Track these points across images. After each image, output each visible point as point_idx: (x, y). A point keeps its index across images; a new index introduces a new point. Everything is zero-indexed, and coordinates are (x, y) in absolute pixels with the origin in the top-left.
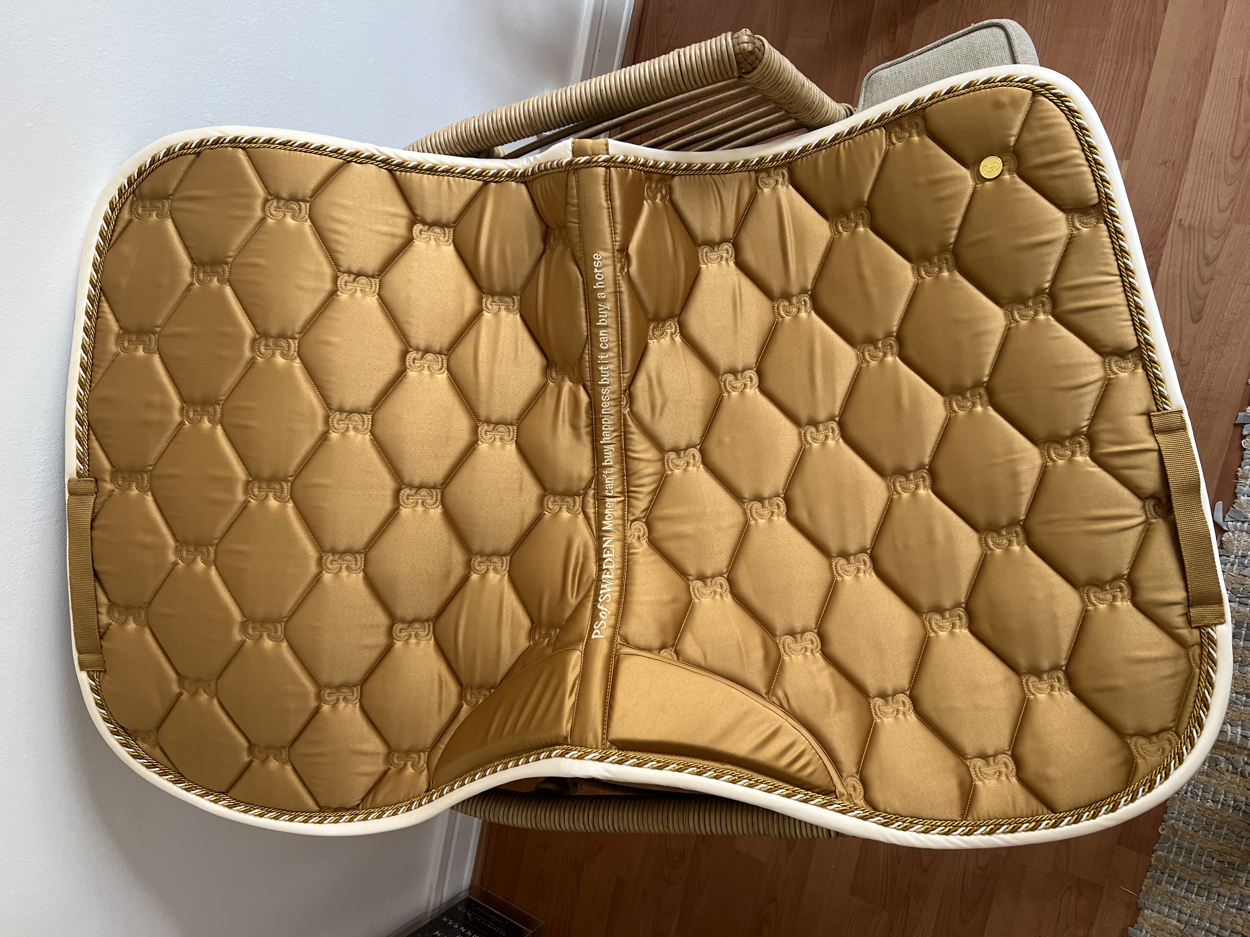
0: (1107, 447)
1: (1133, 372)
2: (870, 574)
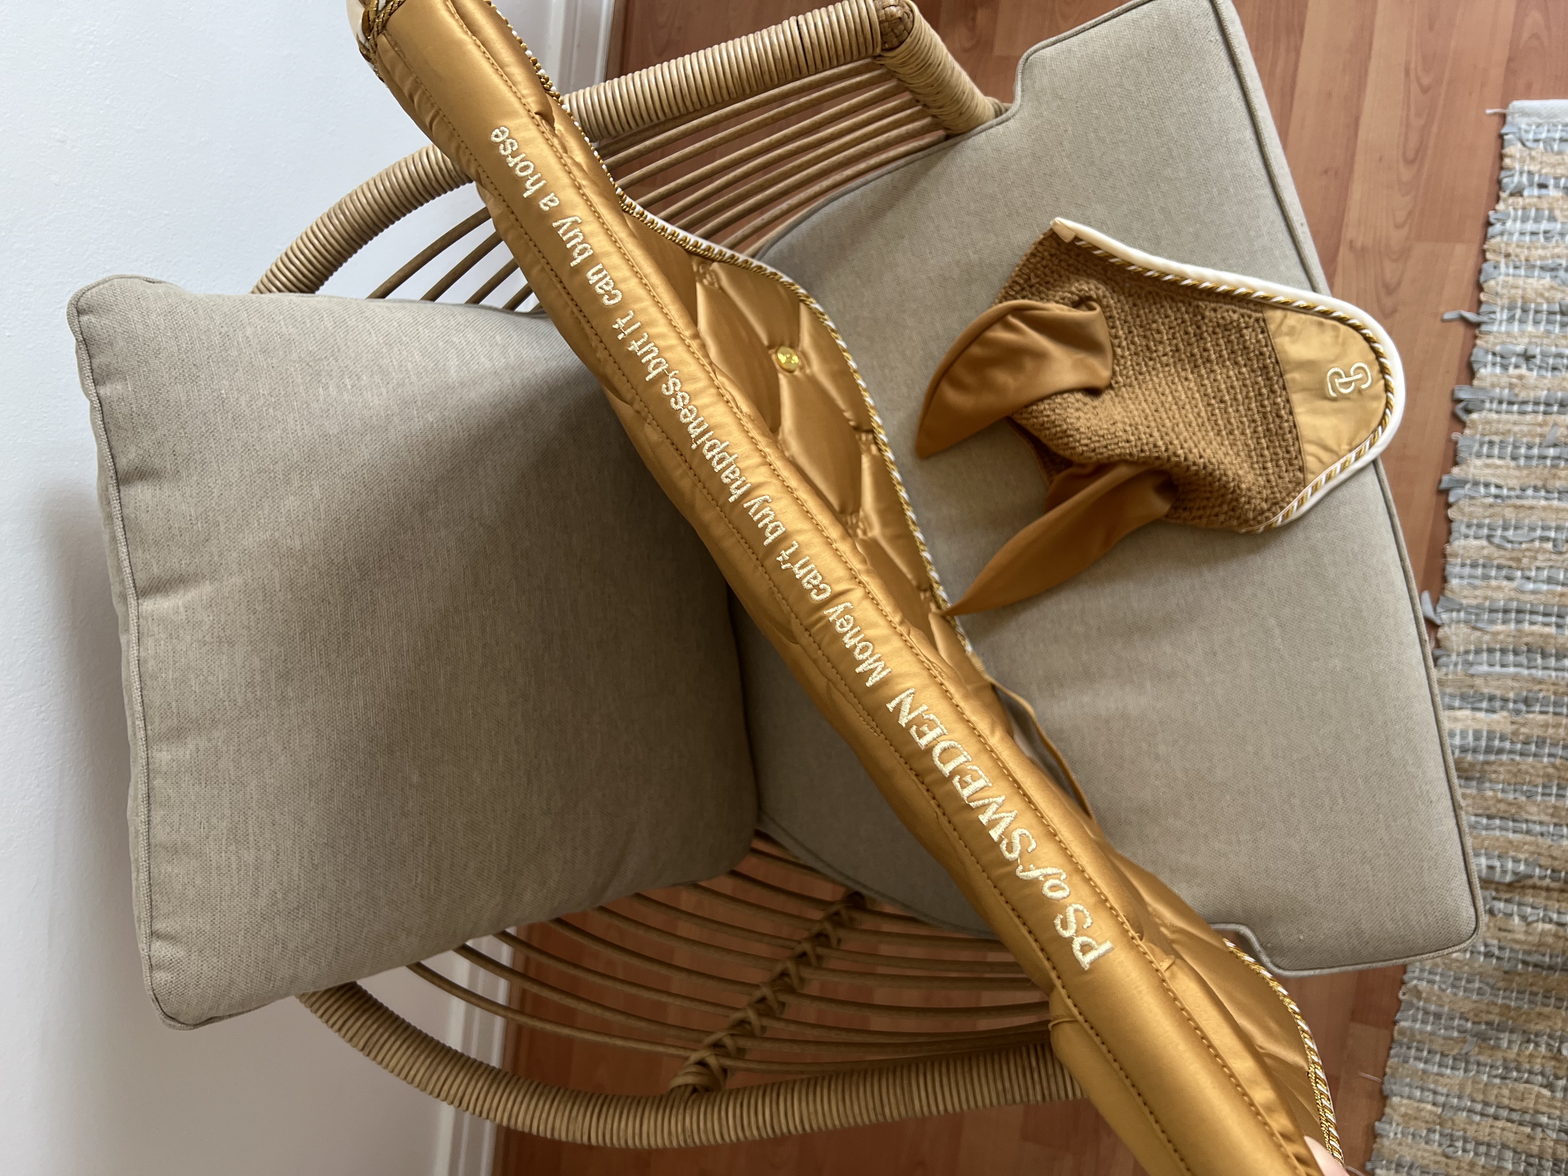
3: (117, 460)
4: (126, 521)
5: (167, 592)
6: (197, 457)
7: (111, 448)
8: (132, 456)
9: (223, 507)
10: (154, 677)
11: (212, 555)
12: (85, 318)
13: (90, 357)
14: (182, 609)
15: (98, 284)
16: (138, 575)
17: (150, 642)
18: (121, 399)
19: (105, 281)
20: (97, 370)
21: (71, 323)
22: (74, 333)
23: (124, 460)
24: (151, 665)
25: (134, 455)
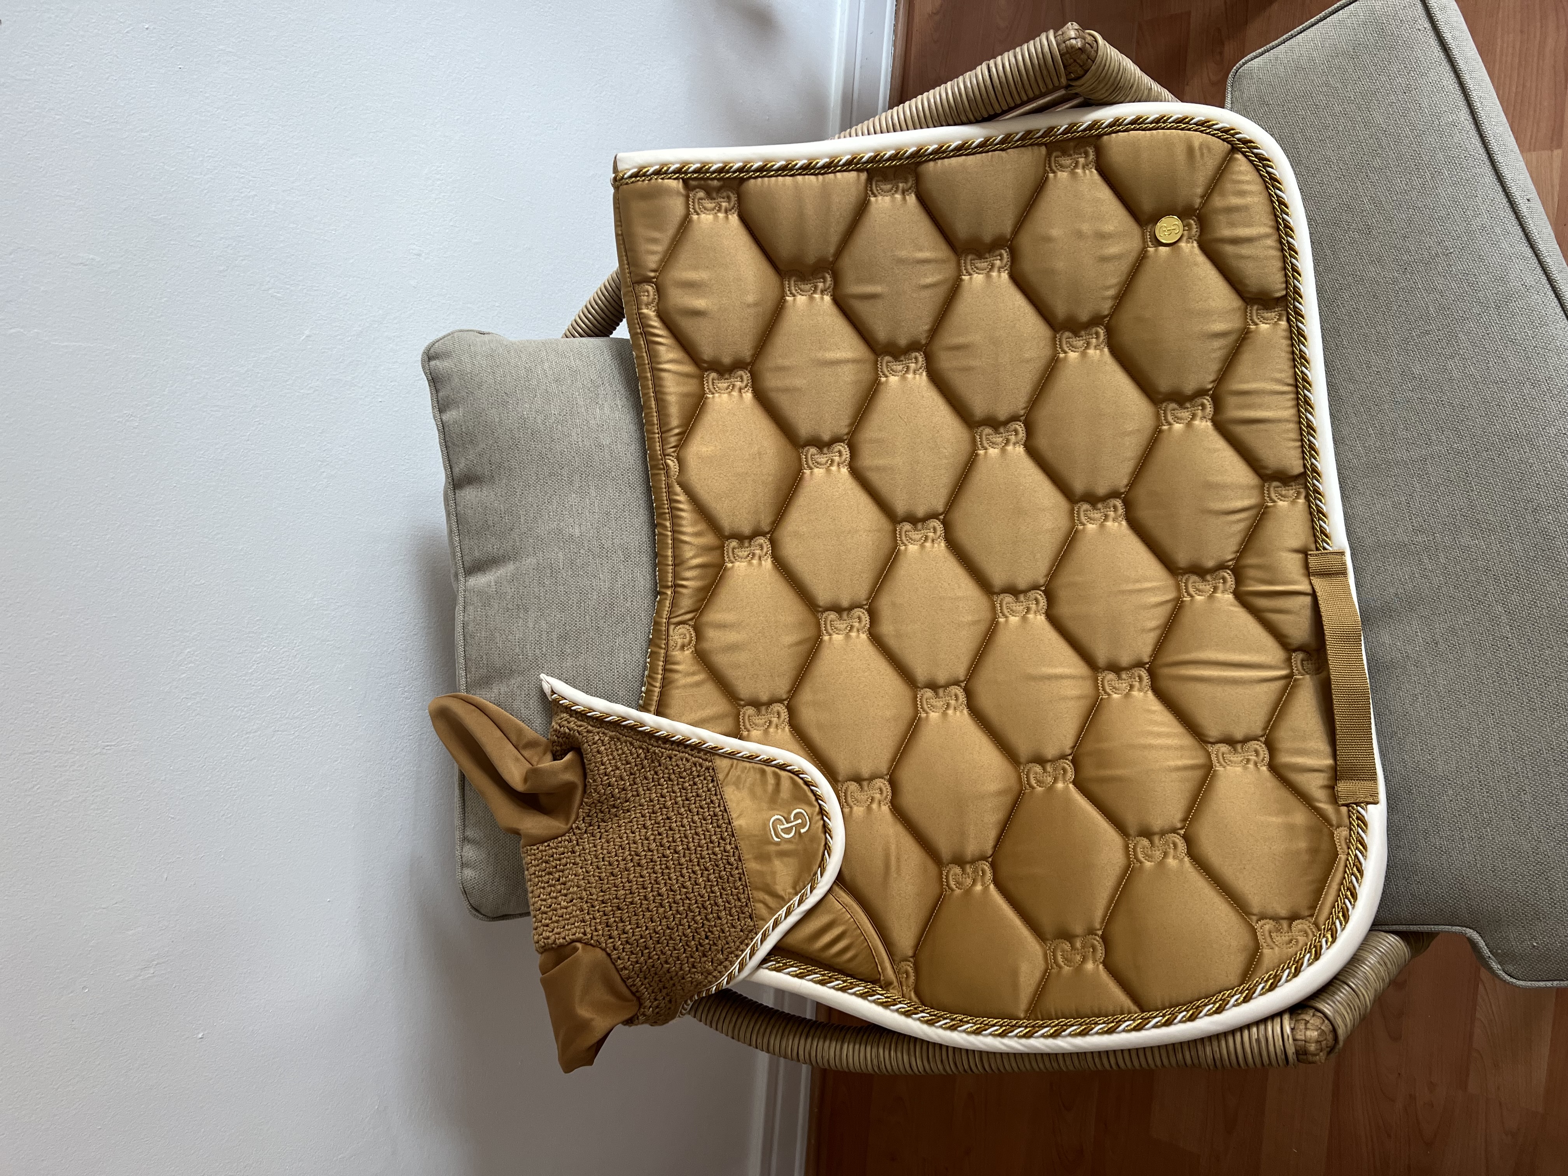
0: (1254, 586)
1: (1293, 502)
2: (961, 712)
3: (453, 470)
4: (459, 516)
5: (484, 571)
6: (506, 464)
7: (449, 461)
8: (462, 465)
9: (523, 503)
10: (473, 637)
11: (515, 541)
12: (433, 363)
13: (437, 392)
14: (493, 583)
15: (444, 337)
16: (466, 558)
17: (471, 609)
18: (455, 422)
19: (449, 335)
20: (441, 402)
21: (423, 367)
22: (426, 374)
23: (457, 469)
24: (471, 628)
25: (463, 464)
